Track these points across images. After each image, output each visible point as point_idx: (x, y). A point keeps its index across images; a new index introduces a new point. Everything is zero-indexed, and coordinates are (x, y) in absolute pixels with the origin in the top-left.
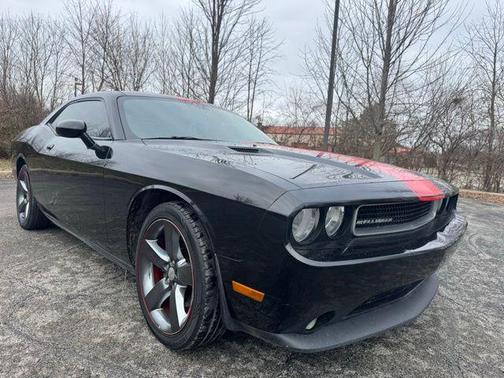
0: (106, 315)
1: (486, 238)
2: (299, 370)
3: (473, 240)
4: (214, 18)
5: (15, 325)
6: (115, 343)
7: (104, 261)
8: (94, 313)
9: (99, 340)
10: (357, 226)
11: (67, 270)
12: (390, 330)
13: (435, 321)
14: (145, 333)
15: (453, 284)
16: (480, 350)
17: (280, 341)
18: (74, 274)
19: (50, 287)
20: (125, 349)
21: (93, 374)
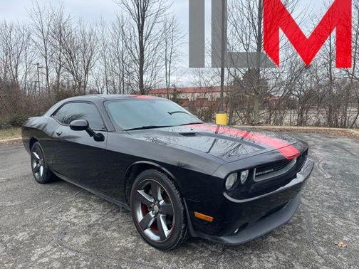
0: (115, 234)
1: (328, 163)
2: (231, 254)
3: (321, 165)
4: (139, 20)
5: (67, 246)
6: (127, 249)
7: (101, 201)
8: (108, 234)
9: (118, 249)
10: (256, 176)
11: (81, 209)
12: (276, 228)
13: (300, 219)
14: (141, 243)
15: (309, 196)
16: (324, 234)
17: (221, 240)
18: (86, 211)
19: (75, 221)
20: (134, 252)
21: (122, 267)
